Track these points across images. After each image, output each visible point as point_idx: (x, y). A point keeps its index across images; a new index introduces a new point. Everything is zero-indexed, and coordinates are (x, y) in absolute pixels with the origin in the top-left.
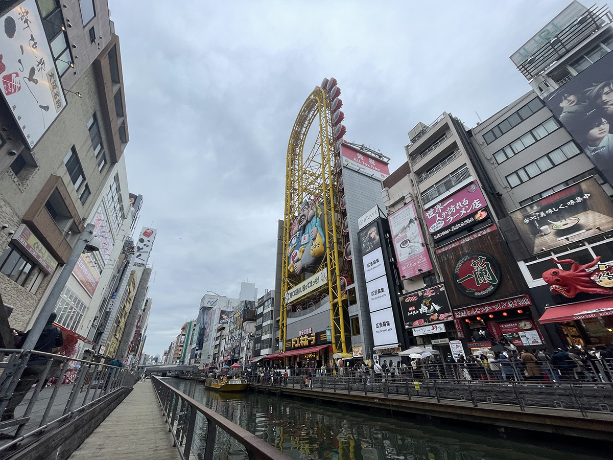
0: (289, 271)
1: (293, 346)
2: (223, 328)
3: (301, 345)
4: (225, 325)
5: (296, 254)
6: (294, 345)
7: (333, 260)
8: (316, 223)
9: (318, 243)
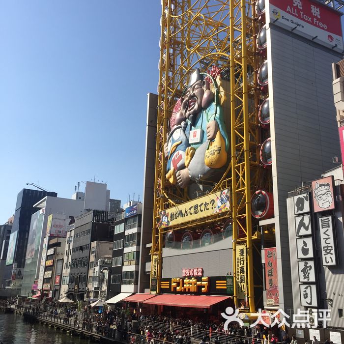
0: (166, 181)
1: (172, 290)
2: (58, 244)
3: (185, 289)
4: (60, 240)
5: (180, 158)
6: (175, 288)
7: (241, 178)
8: (216, 113)
9: (218, 148)
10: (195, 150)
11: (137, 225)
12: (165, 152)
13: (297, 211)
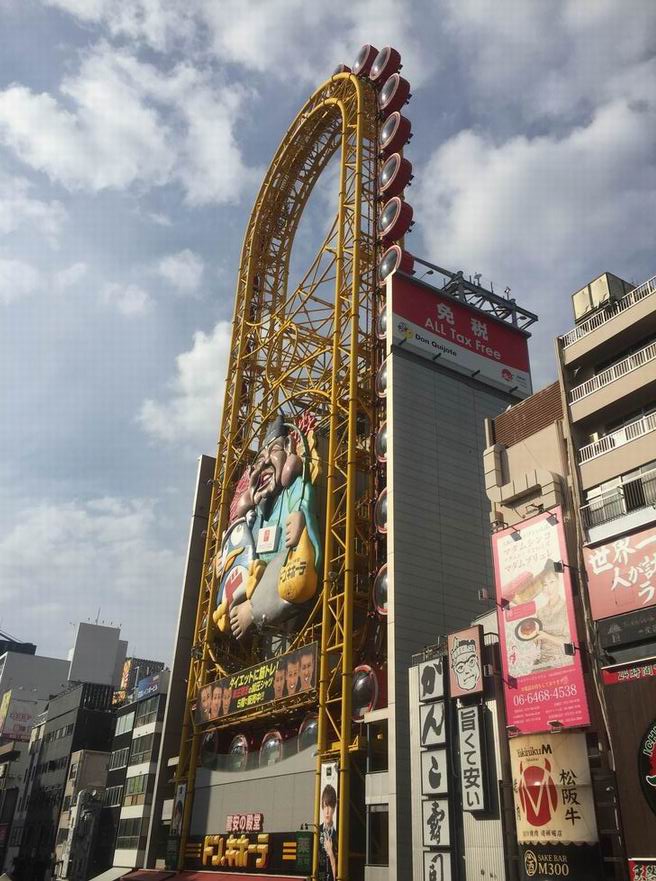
1: (204, 861)
3: (227, 861)
6: (209, 858)
7: (338, 624)
8: (302, 498)
9: (302, 563)
10: (264, 565)
11: (155, 717)
12: (218, 569)
13: (424, 695)
